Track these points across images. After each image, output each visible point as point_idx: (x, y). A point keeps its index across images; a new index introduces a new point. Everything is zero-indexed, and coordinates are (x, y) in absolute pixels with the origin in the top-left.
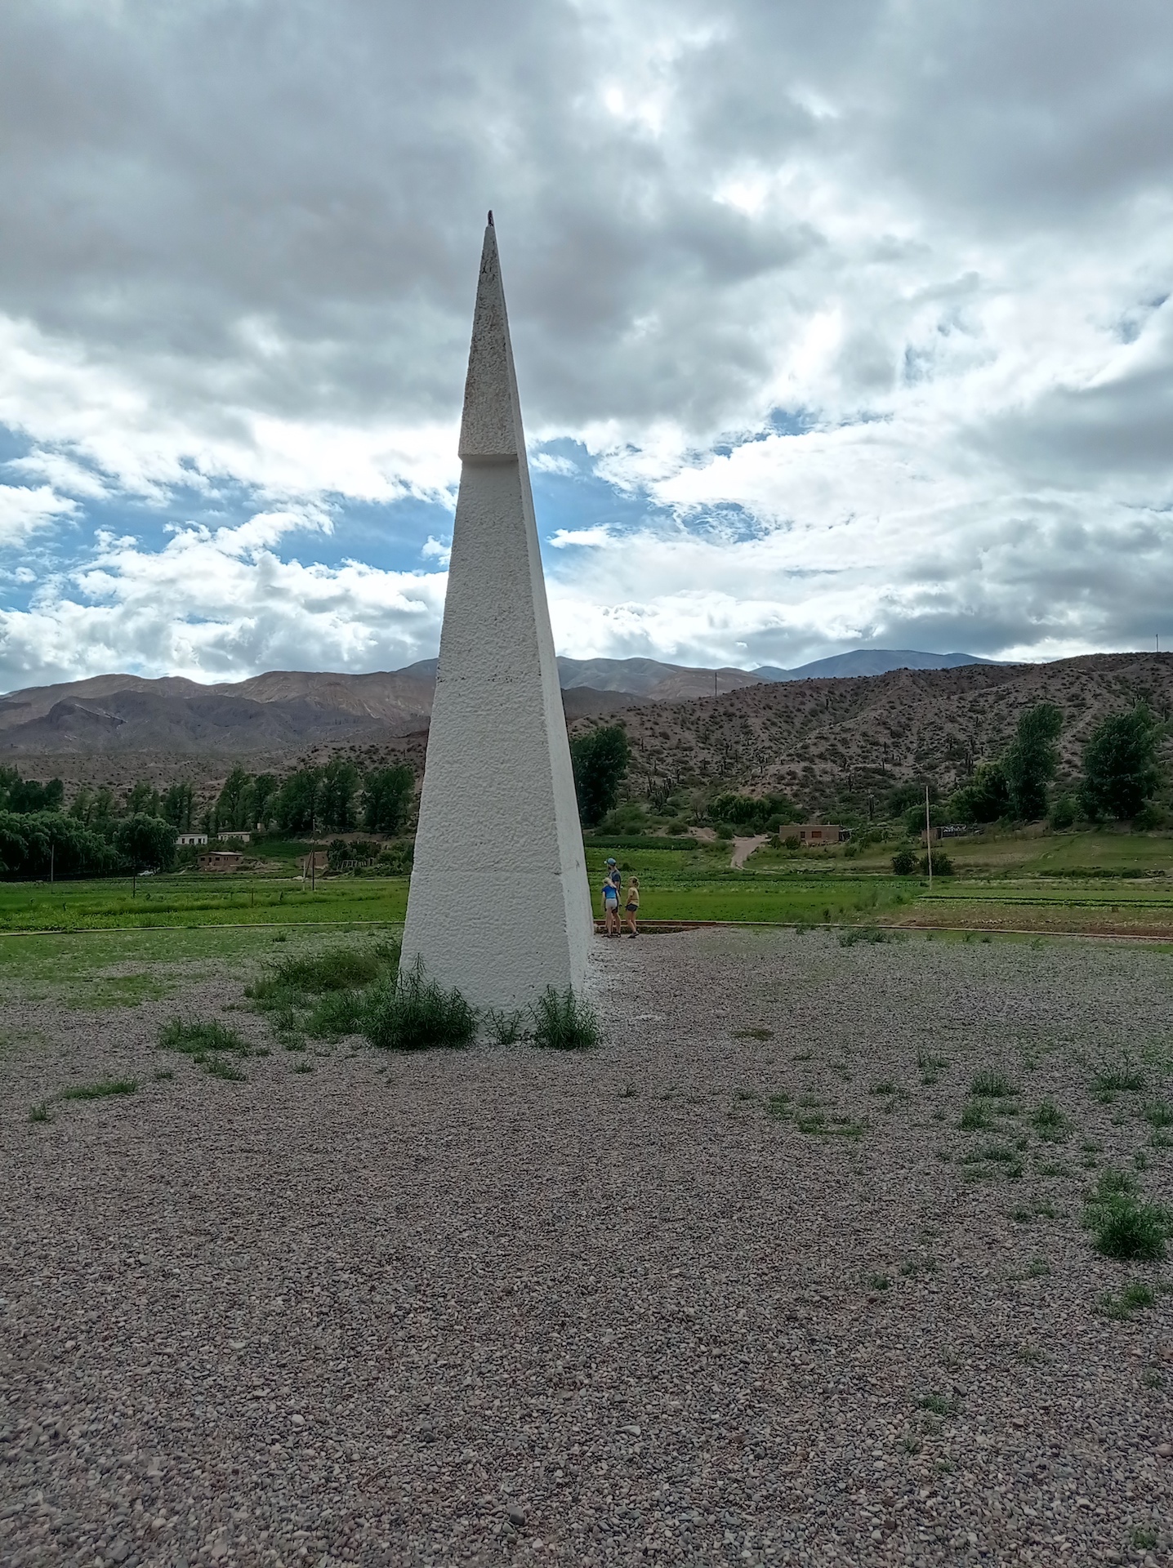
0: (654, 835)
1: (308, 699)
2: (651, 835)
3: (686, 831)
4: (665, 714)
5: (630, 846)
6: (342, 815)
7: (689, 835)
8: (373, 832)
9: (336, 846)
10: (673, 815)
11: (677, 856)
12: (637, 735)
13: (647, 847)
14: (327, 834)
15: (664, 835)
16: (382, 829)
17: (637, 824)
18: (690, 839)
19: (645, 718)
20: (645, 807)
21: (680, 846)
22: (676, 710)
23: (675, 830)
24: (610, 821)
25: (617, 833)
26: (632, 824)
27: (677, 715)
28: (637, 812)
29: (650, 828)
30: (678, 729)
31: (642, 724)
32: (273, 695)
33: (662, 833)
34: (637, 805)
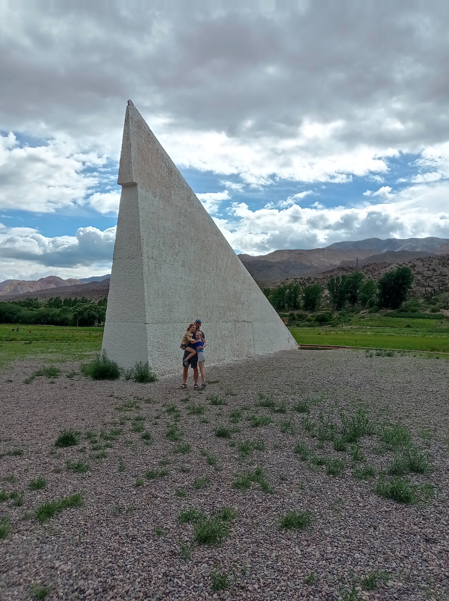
0: (424, 313)
1: (290, 260)
2: (422, 313)
3: (439, 311)
4: (434, 261)
5: (411, 317)
6: (295, 303)
7: (440, 313)
8: (306, 310)
9: (292, 315)
10: (435, 304)
11: (433, 322)
12: (421, 270)
13: (420, 318)
14: (289, 311)
15: (429, 313)
16: (310, 309)
17: (417, 308)
18: (440, 314)
19: (425, 263)
20: (421, 301)
21: (435, 318)
22: (440, 259)
23: (433, 311)
24: (404, 306)
25: (406, 311)
26: (414, 308)
27: (441, 261)
28: (417, 303)
29: (422, 309)
30: (440, 267)
31: (424, 265)
32: (278, 259)
33: (428, 312)
34: (418, 300)
